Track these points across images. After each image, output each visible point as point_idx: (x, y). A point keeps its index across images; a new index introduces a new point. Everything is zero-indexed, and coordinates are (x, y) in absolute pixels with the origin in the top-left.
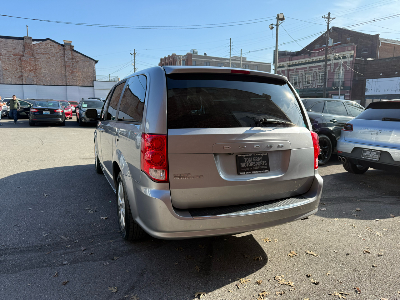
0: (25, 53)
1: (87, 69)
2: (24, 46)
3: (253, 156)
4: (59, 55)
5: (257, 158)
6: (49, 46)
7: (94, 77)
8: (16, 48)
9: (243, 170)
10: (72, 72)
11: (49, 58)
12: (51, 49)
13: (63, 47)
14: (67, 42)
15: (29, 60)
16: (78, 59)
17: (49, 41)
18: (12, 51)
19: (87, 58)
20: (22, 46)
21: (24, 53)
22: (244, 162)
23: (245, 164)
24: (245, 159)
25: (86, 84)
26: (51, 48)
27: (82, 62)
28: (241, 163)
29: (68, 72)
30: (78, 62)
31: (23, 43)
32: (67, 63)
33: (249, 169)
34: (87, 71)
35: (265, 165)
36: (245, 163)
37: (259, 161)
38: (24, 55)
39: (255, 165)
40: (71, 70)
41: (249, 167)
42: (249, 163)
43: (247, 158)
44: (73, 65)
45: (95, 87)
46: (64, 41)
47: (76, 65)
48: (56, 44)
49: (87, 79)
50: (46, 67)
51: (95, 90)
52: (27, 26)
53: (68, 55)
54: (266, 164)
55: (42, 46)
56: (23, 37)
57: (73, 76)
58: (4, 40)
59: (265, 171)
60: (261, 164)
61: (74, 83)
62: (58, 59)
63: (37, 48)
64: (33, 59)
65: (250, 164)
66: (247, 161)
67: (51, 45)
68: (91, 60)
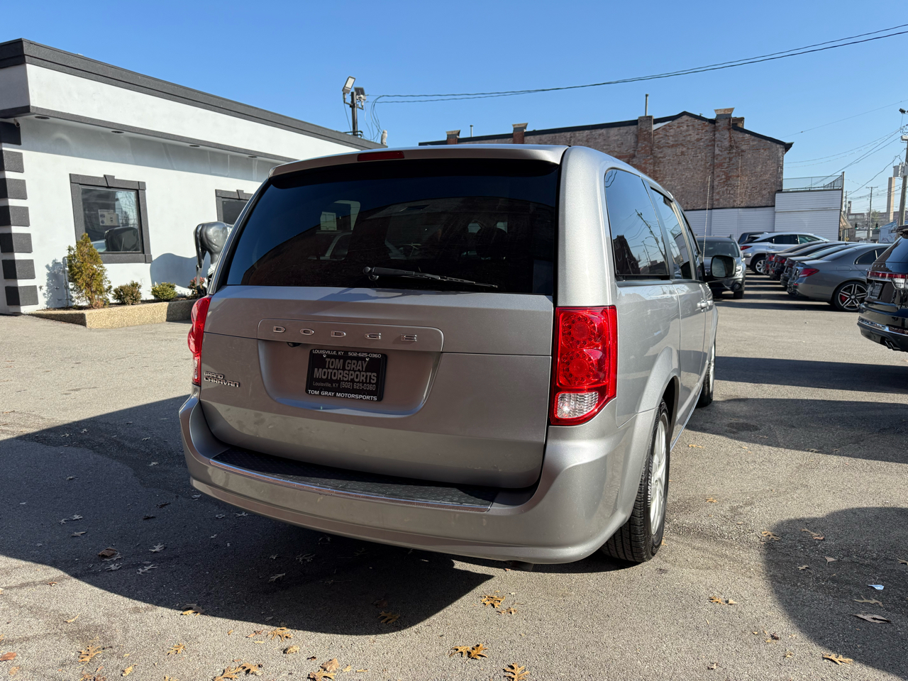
0: (638, 151)
1: (762, 168)
2: (637, 136)
3: (345, 357)
4: (702, 144)
5: (355, 362)
6: (685, 127)
7: (778, 183)
8: (622, 144)
9: (317, 384)
10: (728, 178)
11: (683, 153)
12: (687, 133)
13: (713, 126)
14: (722, 113)
15: (644, 163)
16: (744, 147)
17: (685, 117)
18: (616, 150)
19: (764, 141)
20: (634, 136)
21: (635, 151)
22: (324, 367)
23: (325, 372)
24: (328, 360)
25: (756, 202)
26: (687, 131)
27: (751, 151)
28: (316, 369)
29: (718, 179)
30: (743, 153)
31: (636, 130)
32: (717, 159)
33: (332, 385)
34: (762, 171)
35: (370, 383)
36: (325, 370)
37: (359, 370)
38: (636, 154)
39: (346, 379)
40: (726, 174)
41: (331, 381)
42: (335, 371)
43: (333, 360)
44: (731, 162)
45: (777, 207)
46: (716, 111)
47: (737, 162)
48: (700, 121)
49: (761, 190)
50: (673, 174)
51: (777, 215)
52: (647, 95)
53: (722, 140)
54: (375, 382)
55: (671, 130)
56: (637, 118)
57: (728, 185)
58: (605, 132)
59: (368, 397)
60: (362, 378)
61: (729, 202)
62: (700, 153)
63: (661, 136)
64: (651, 161)
65: (335, 373)
66: (331, 367)
67: (687, 126)
68: (774, 144)
